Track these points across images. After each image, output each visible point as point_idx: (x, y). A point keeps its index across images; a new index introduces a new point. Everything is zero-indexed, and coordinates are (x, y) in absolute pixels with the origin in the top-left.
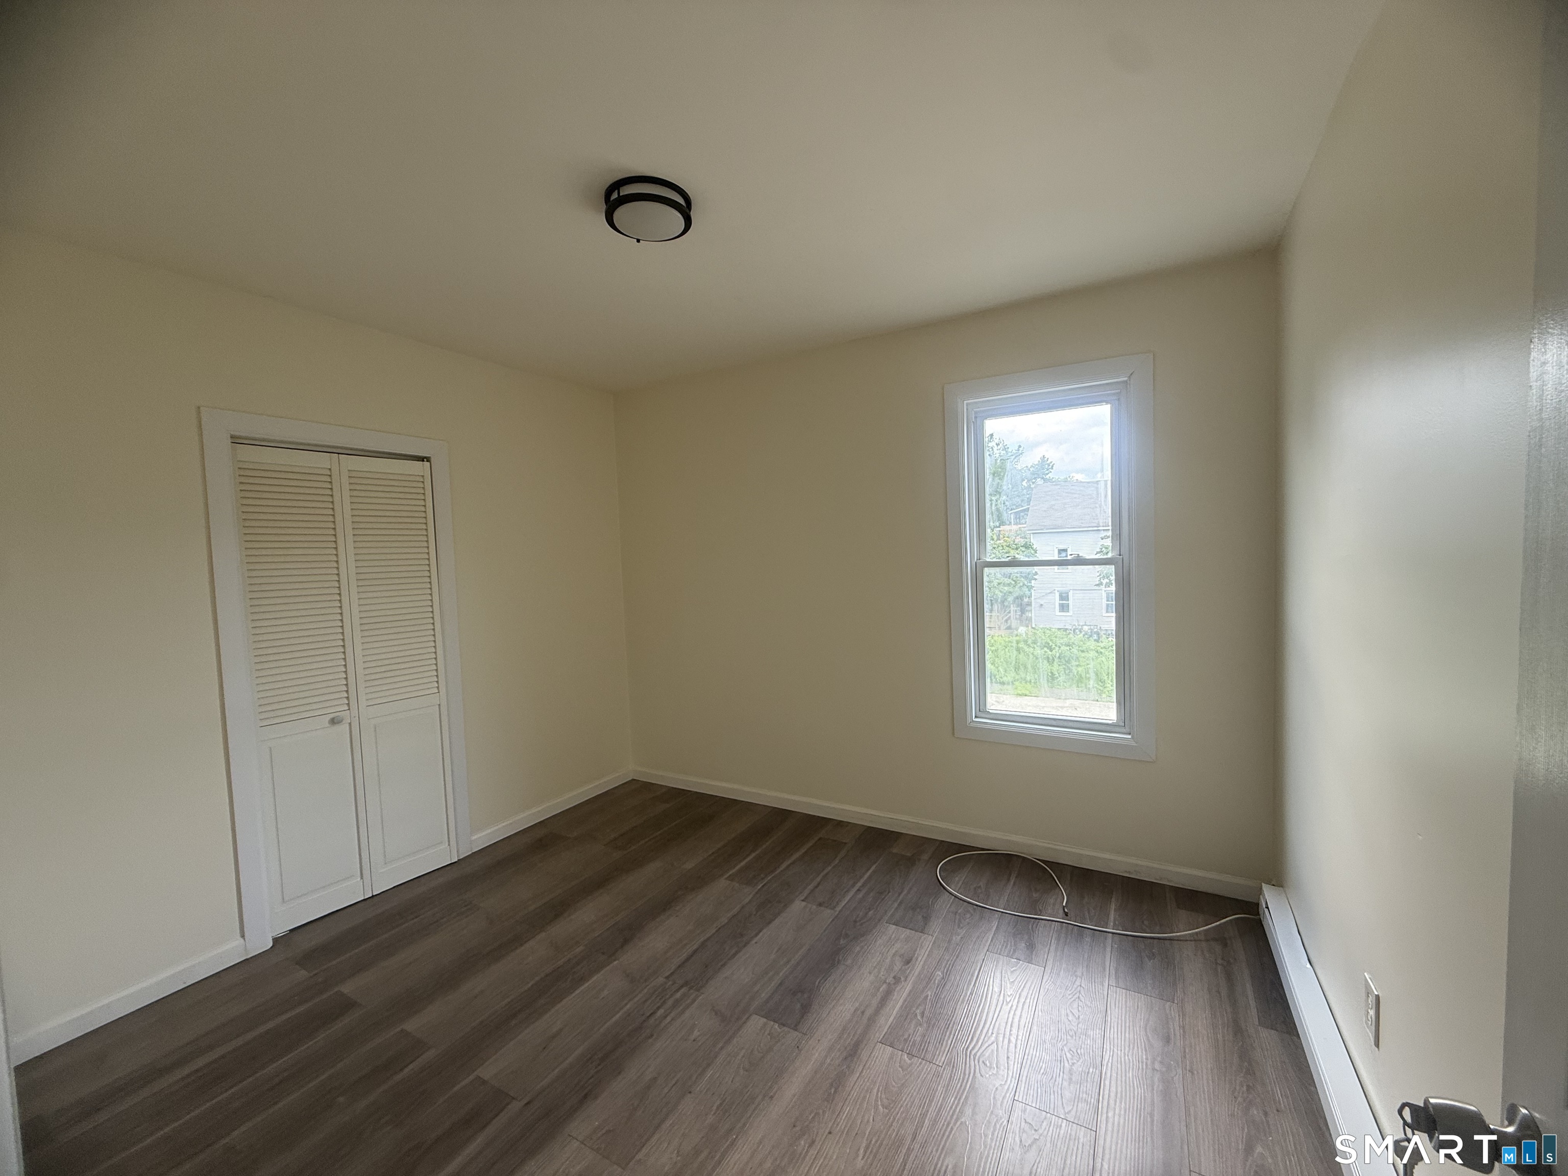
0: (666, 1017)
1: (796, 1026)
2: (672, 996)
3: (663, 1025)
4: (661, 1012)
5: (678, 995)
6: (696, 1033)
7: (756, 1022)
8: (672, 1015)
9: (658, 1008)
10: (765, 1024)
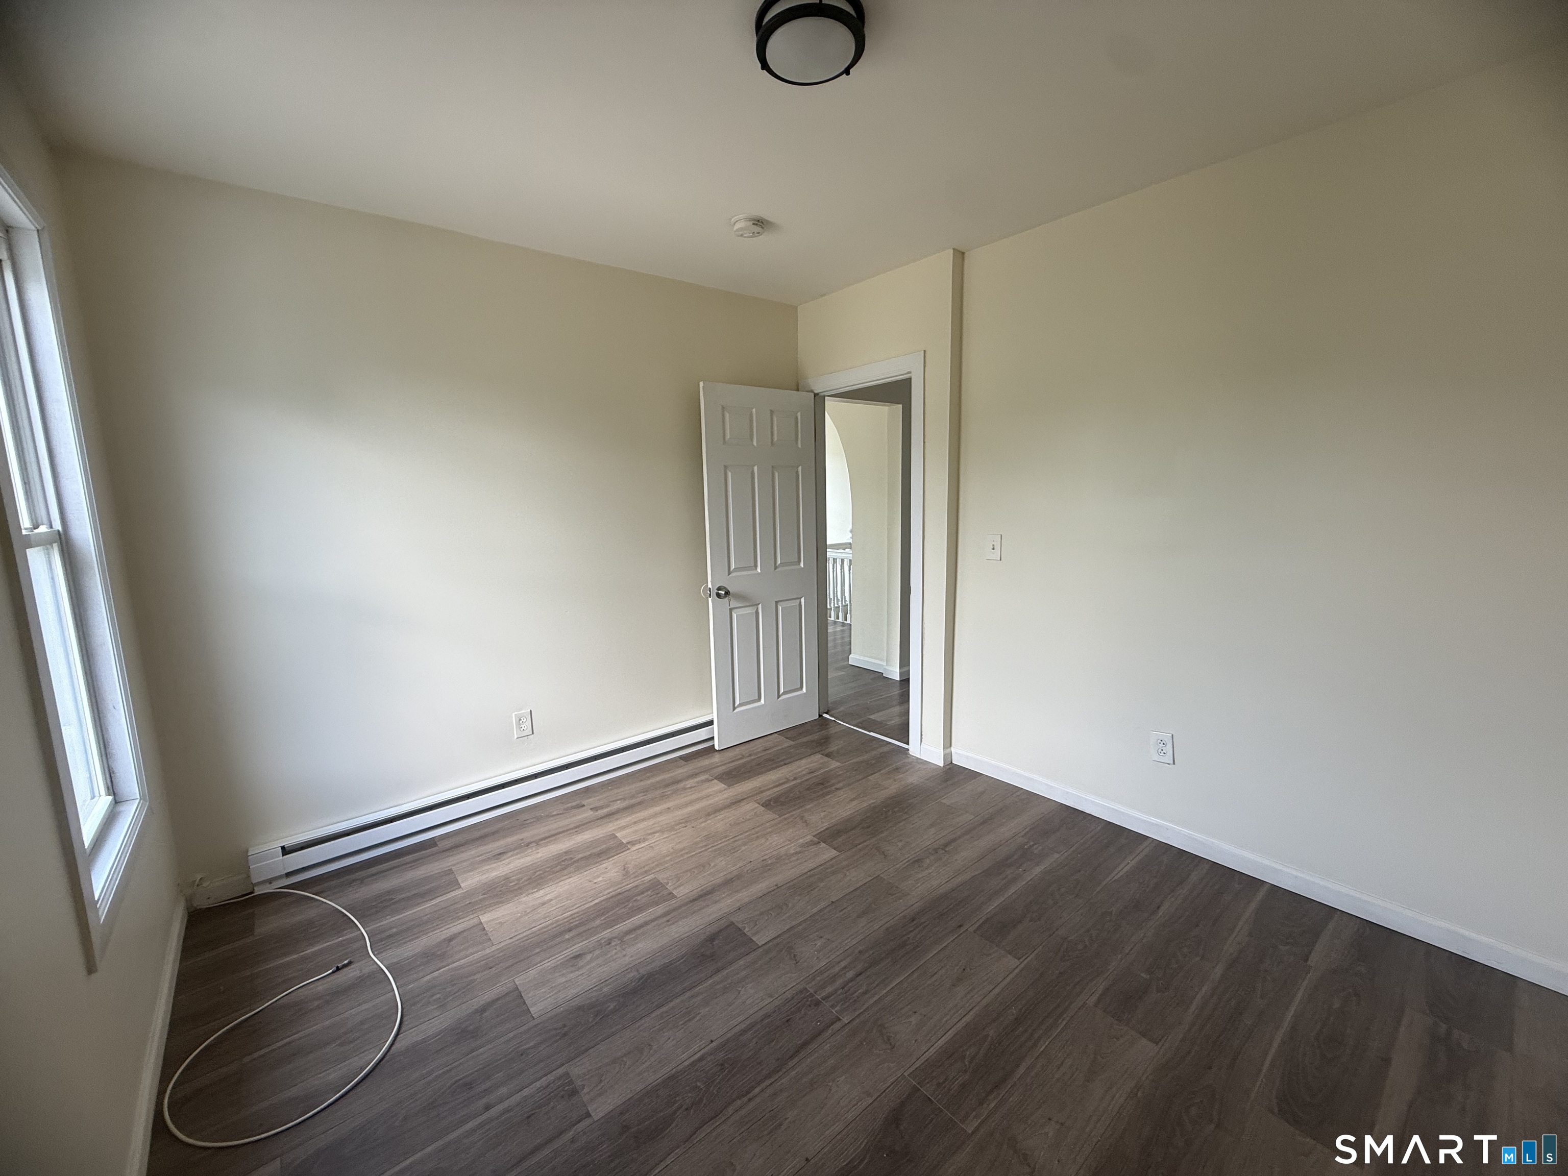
0: (845, 967)
1: (731, 925)
2: (836, 991)
3: (848, 960)
4: (850, 974)
5: (829, 989)
6: (819, 943)
7: (760, 939)
8: (837, 969)
9: (852, 980)
10: (755, 934)
